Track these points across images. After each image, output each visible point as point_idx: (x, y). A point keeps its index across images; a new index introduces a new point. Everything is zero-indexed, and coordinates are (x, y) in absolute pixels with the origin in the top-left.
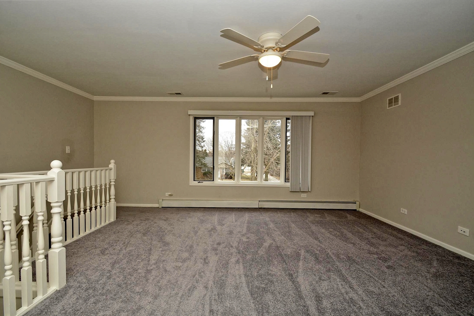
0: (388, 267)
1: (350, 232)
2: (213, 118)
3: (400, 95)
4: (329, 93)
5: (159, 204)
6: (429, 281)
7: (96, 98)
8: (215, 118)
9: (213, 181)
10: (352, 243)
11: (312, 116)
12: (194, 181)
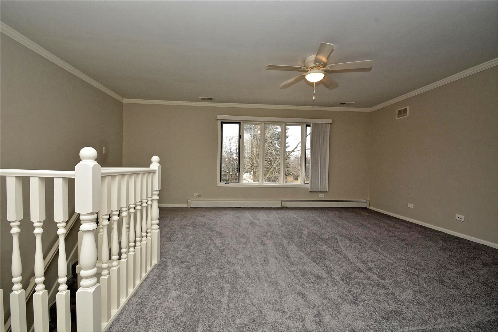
0: (407, 244)
1: (369, 223)
2: (239, 123)
3: (408, 107)
4: (346, 103)
5: (187, 204)
6: (439, 252)
7: (125, 101)
8: (242, 123)
9: (239, 182)
10: (373, 231)
11: (330, 123)
12: (221, 182)
